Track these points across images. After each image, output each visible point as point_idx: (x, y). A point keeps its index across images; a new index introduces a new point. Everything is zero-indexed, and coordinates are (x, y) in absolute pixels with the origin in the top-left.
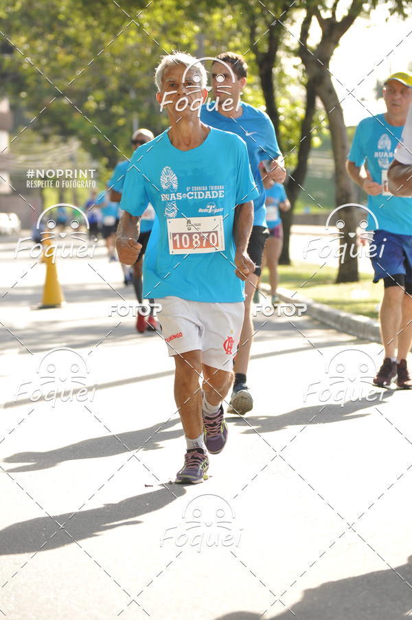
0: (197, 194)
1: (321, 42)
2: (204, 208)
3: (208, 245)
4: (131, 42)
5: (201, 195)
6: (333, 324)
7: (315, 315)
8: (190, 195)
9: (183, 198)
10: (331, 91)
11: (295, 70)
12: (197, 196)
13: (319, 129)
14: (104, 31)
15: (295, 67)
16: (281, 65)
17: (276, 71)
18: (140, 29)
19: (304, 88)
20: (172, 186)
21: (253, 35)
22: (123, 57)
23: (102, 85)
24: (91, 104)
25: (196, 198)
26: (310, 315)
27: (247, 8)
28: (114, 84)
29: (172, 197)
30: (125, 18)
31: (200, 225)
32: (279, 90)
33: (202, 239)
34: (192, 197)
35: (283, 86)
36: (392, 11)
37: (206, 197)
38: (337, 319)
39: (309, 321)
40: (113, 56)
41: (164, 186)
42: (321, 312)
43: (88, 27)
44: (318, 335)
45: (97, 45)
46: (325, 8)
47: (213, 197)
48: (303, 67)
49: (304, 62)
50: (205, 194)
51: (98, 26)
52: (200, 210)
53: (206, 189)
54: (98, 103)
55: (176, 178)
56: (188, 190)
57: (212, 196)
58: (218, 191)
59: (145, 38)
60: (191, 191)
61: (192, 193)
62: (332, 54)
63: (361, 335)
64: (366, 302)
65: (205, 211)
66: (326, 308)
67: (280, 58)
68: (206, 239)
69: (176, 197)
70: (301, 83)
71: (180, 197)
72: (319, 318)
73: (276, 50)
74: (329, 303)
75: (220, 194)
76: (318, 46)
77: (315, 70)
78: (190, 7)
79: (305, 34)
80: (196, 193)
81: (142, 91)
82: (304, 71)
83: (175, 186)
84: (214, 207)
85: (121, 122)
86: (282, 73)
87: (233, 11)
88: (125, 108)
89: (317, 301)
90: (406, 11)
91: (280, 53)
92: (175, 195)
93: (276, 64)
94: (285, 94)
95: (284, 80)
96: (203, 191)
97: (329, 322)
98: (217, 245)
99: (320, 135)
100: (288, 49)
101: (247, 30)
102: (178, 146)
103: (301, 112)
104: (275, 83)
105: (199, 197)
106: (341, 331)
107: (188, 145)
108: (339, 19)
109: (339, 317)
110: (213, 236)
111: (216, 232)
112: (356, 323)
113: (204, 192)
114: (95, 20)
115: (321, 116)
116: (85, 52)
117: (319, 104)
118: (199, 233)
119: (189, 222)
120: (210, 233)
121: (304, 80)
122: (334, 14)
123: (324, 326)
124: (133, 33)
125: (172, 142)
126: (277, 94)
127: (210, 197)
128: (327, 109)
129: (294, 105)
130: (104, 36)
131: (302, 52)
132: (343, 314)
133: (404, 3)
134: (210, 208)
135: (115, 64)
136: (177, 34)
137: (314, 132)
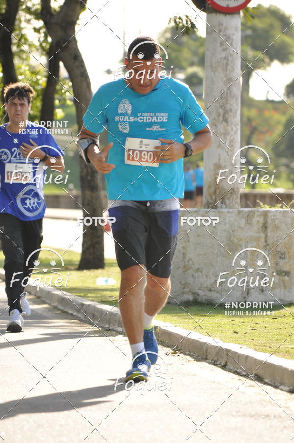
1: (65, 3)
6: (75, 314)
7: (56, 304)
13: (63, 101)
15: (37, 31)
16: (20, 29)
26: (49, 304)
39: (49, 310)
42: (62, 300)
44: (61, 325)
62: (78, 19)
63: (107, 326)
66: (68, 296)
72: (60, 307)
73: (16, 11)
74: (71, 290)
76: (61, 7)
77: (60, 33)
89: (58, 288)
91: (22, 15)
97: (70, 312)
99: (63, 106)
100: (28, 10)
103: (43, 81)
104: (14, 48)
106: (84, 322)
109: (83, 305)
112: (102, 312)
115: (66, 89)
117: (63, 72)
123: (65, 315)
126: (16, 61)
128: (71, 78)
129: (34, 72)
131: (45, 12)
132: (87, 303)
137: (57, 102)
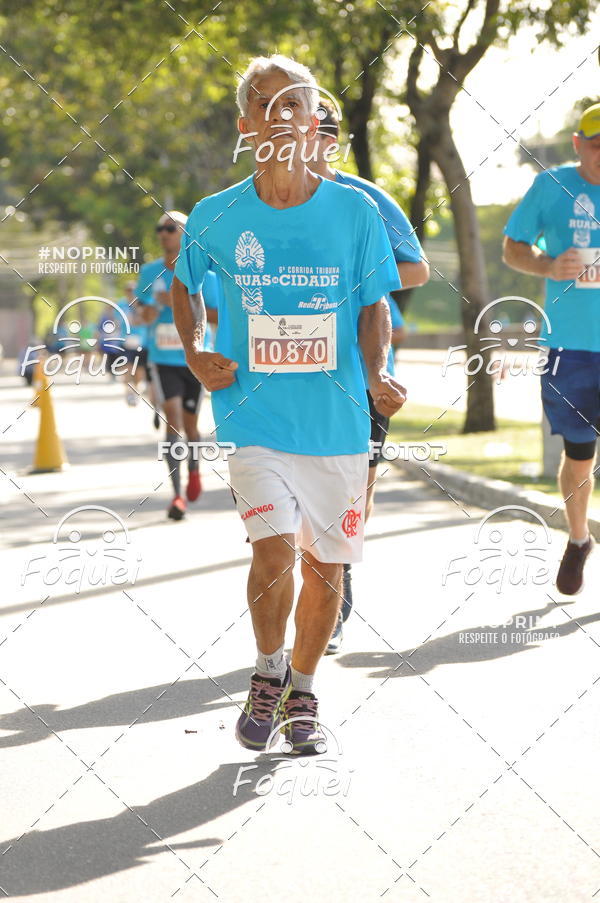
0: (297, 279)
1: (438, 84)
2: (308, 300)
3: (311, 361)
4: (161, 85)
5: (303, 281)
8: (285, 280)
9: (272, 283)
10: (453, 154)
11: (401, 123)
12: (297, 282)
13: (436, 210)
14: (122, 68)
15: (401, 119)
16: (380, 117)
17: (372, 125)
18: (174, 65)
19: (414, 150)
20: (255, 263)
21: (338, 73)
22: (151, 107)
23: (119, 147)
24: (104, 176)
25: (294, 284)
26: (424, 480)
27: (330, 35)
28: (137, 146)
29: (254, 281)
30: (152, 50)
31: (300, 327)
32: (378, 152)
33: (301, 350)
34: (288, 283)
35: (382, 147)
36: (541, 38)
37: (311, 285)
38: (465, 486)
39: (424, 489)
40: (136, 105)
41: (239, 262)
42: (441, 477)
43: (99, 64)
44: (438, 510)
45: (112, 90)
46: (443, 34)
47: (322, 285)
48: (412, 119)
49: (413, 112)
50: (309, 280)
51: (114, 62)
52: (301, 305)
53: (312, 271)
54: (114, 173)
55: (262, 251)
56: (281, 271)
57: (320, 283)
58: (329, 275)
59: (182, 80)
60: (285, 272)
61: (288, 277)
62: (453, 101)
64: (506, 461)
65: (309, 306)
66: (448, 470)
67: (378, 107)
68: (308, 350)
69: (262, 281)
70: (409, 142)
71: (267, 280)
72: (438, 484)
73: (372, 95)
74: (453, 463)
75: (333, 280)
76: (434, 89)
77: (430, 123)
78: (247, 34)
79: (413, 72)
80: (294, 277)
81: (177, 156)
82: (414, 126)
83: (260, 264)
84: (324, 300)
85: (148, 201)
86: (381, 129)
87: (310, 39)
88: (155, 181)
90: (560, 37)
91: (379, 100)
92: (261, 278)
93: (372, 116)
94: (386, 159)
95: (384, 139)
96: (305, 274)
97: (452, 490)
98: (325, 360)
99: (437, 217)
100: (389, 94)
101: (330, 66)
102: (269, 201)
103: (409, 185)
104: (372, 142)
105: (300, 284)
106: (470, 503)
107: (285, 201)
108: (463, 49)
109: (467, 483)
110: (320, 346)
111: (325, 340)
112: (492, 492)
113: (309, 276)
114: (109, 52)
115: (439, 190)
116: (94, 100)
117: (435, 172)
118: (299, 341)
119: (283, 322)
120: (314, 341)
121: (415, 139)
122: (456, 43)
123: (443, 495)
124: (164, 72)
125: (259, 195)
126: (375, 158)
127: (317, 285)
128: (447, 180)
129: (399, 174)
130: (122, 77)
131: (411, 97)
132: (473, 479)
133: (558, 26)
134: (318, 302)
135: (138, 116)
136: (228, 72)
137: (429, 213)
